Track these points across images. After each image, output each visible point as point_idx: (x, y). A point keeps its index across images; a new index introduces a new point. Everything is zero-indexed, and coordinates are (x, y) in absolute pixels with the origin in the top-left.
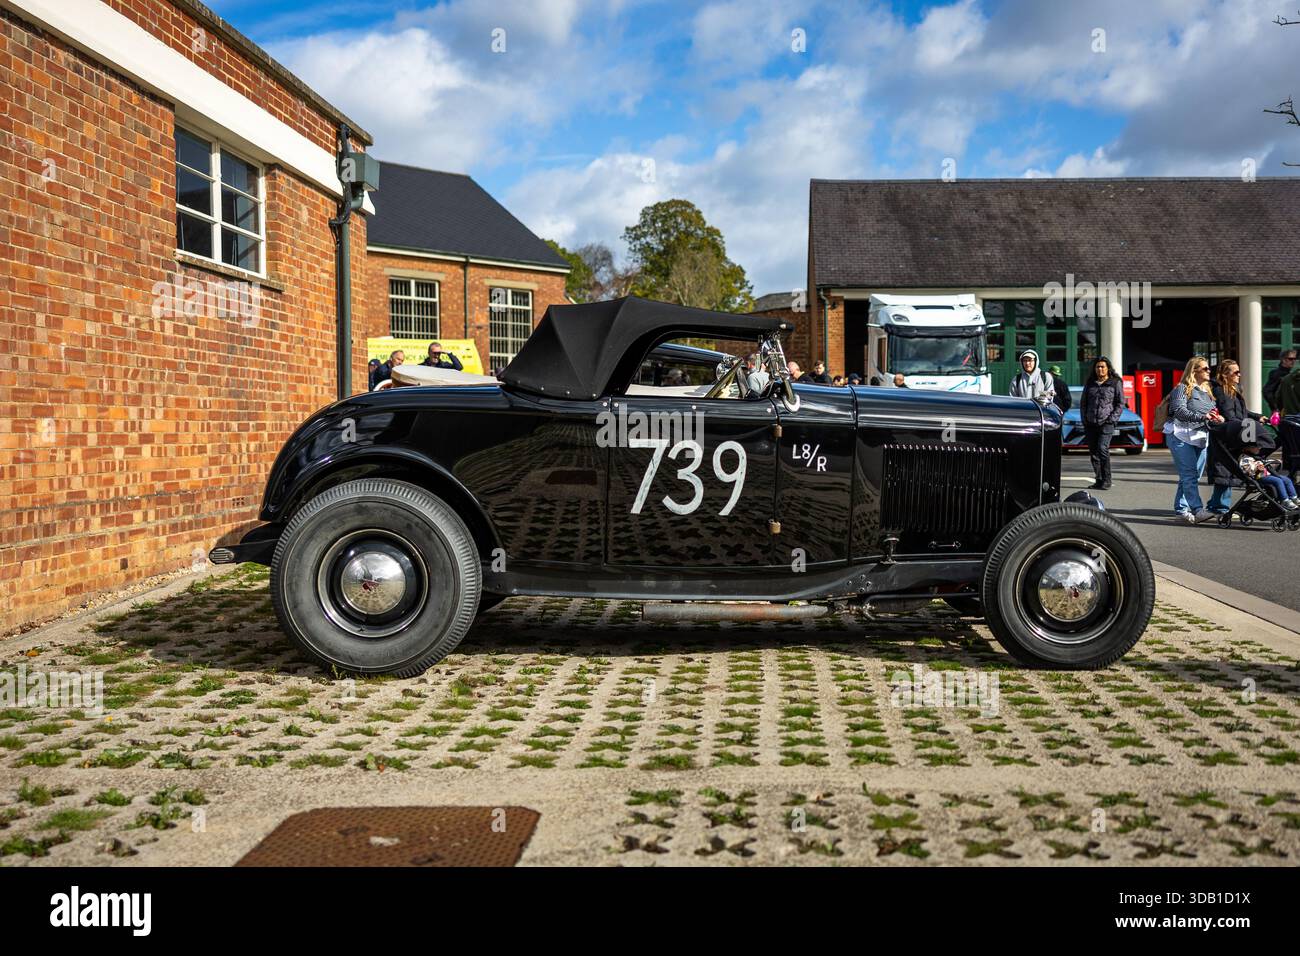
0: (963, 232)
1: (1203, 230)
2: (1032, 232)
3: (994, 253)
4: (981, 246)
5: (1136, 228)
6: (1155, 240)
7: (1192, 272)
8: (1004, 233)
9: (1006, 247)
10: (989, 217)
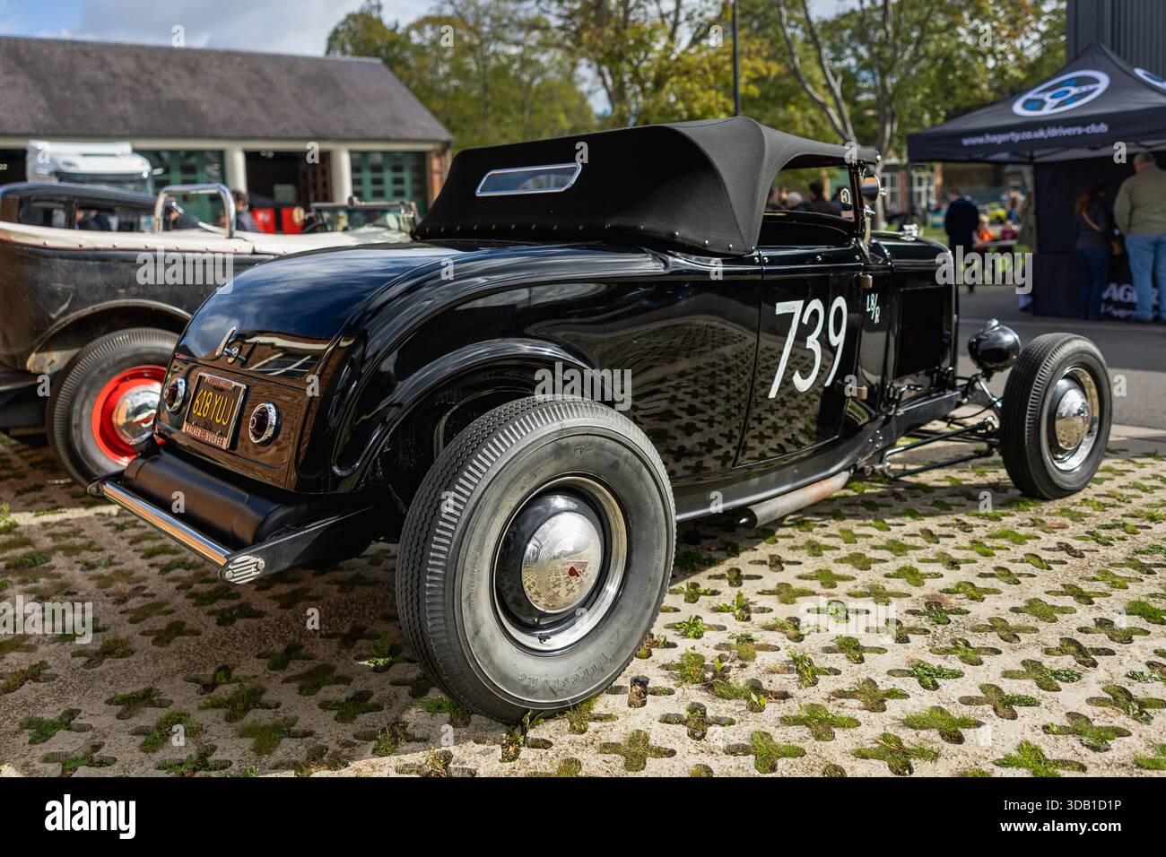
0: (93, 88)
1: (295, 96)
2: (157, 91)
3: (125, 107)
4: (113, 100)
5: (242, 90)
6: (261, 102)
7: (297, 128)
8: (130, 89)
9: (136, 102)
10: (115, 76)
